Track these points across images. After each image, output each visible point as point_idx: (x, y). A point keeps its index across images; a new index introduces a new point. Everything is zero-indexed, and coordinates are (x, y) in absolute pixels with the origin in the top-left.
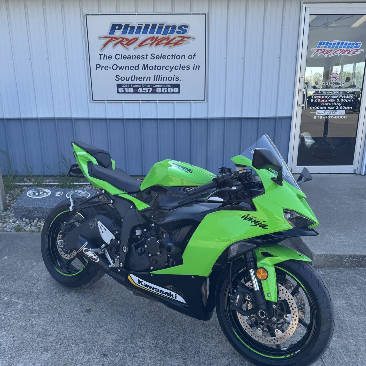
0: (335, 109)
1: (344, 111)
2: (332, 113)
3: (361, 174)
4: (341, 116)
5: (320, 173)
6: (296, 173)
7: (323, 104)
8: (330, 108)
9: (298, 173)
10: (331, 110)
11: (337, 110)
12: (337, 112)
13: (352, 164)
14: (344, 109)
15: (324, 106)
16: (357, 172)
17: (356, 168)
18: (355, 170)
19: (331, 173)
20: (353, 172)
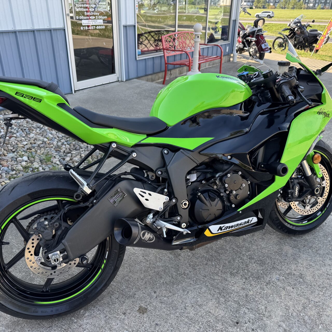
0: (95, 19)
1: (102, 21)
2: (94, 23)
3: (122, 80)
4: (101, 25)
5: (96, 85)
6: (78, 89)
7: (86, 13)
8: (92, 18)
9: (80, 89)
10: (93, 20)
11: (97, 20)
12: (97, 22)
13: (115, 73)
14: (102, 19)
15: (87, 16)
16: (120, 80)
17: (118, 76)
18: (118, 78)
19: (103, 84)
20: (117, 80)
